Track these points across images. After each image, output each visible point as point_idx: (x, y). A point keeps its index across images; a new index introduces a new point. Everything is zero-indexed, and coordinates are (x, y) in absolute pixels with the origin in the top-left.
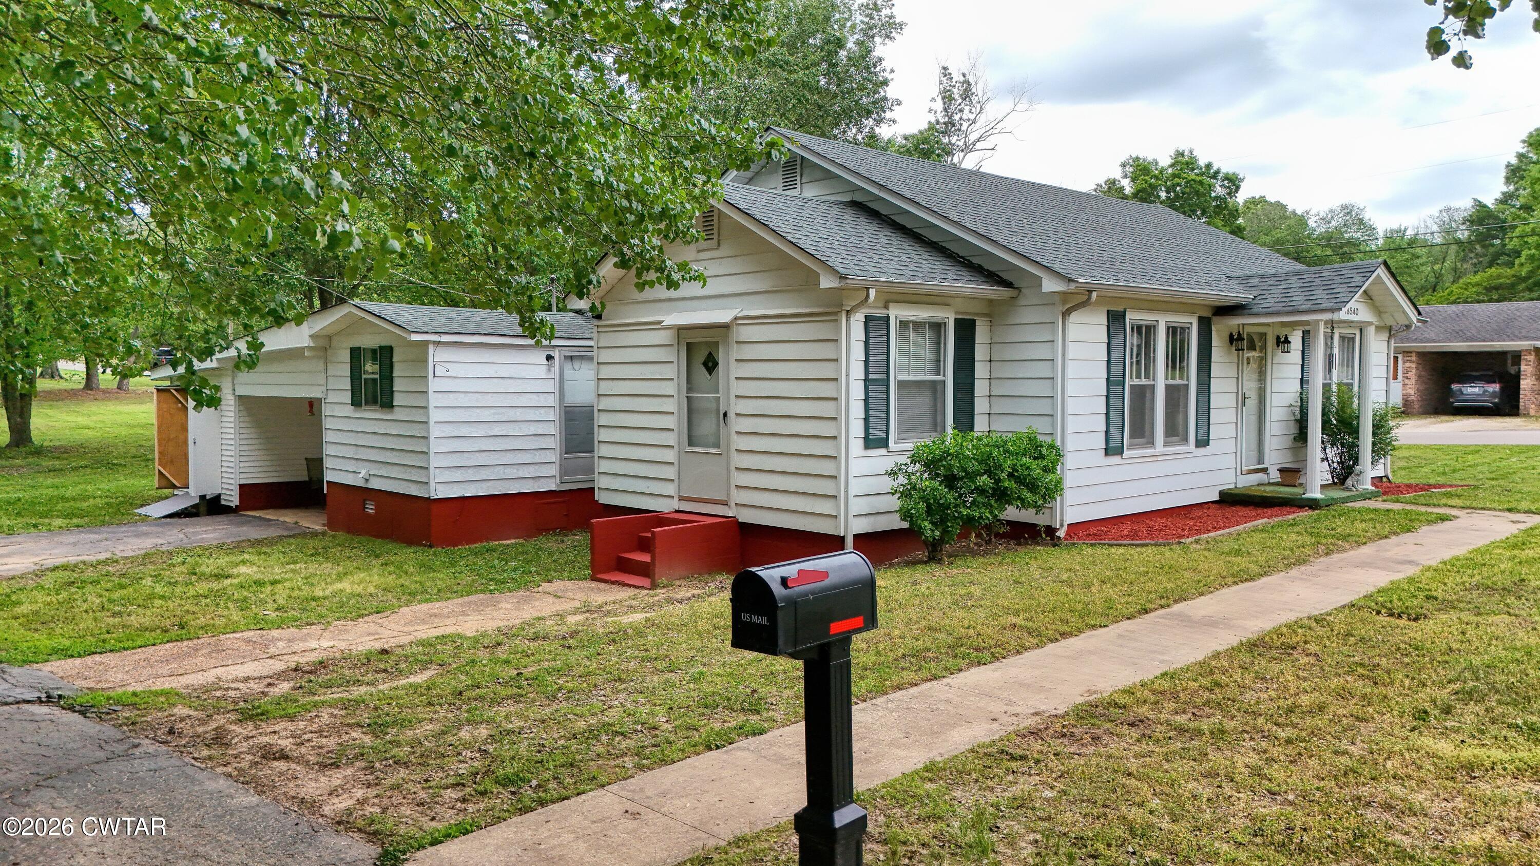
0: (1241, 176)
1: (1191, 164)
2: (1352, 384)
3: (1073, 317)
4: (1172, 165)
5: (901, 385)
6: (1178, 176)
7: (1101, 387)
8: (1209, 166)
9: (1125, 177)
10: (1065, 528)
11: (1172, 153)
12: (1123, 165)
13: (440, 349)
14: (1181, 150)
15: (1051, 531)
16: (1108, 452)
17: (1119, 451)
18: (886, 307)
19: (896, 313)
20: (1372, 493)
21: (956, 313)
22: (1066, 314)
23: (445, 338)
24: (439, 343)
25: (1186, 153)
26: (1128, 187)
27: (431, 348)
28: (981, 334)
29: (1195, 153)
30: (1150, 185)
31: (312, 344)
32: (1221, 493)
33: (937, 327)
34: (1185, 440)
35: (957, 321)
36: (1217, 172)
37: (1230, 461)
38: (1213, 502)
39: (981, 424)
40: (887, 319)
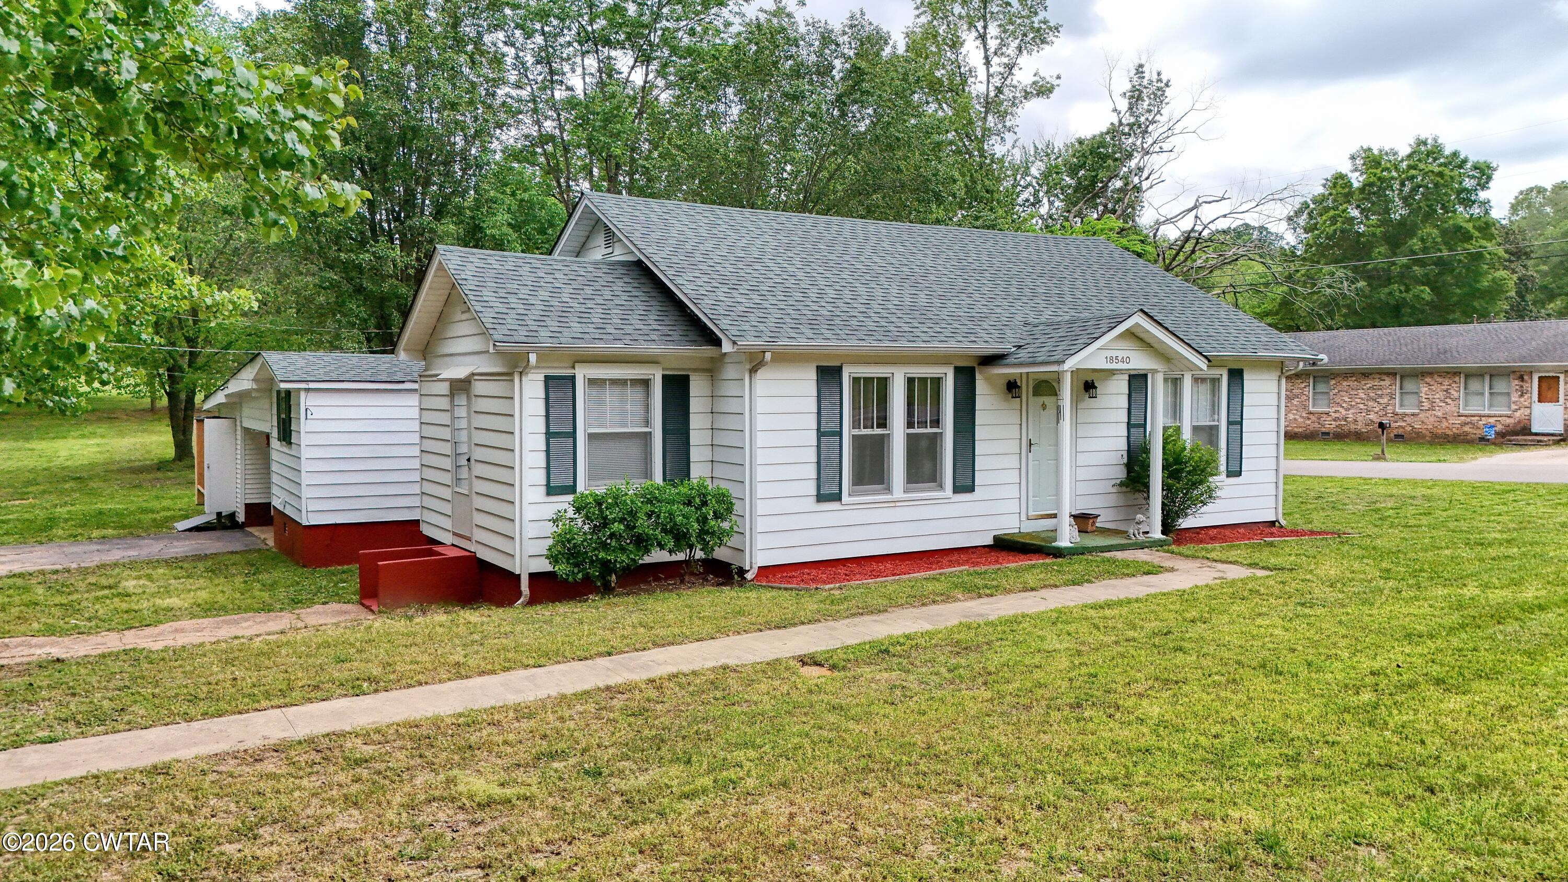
0: (1494, 165)
1: (1435, 152)
2: (1217, 427)
3: (761, 374)
4: (1410, 156)
5: (592, 437)
6: (1414, 167)
7: (811, 438)
8: (1455, 154)
9: (1356, 170)
10: (755, 570)
11: (1412, 141)
12: (1353, 158)
13: (310, 394)
14: (1423, 137)
15: (742, 572)
16: (821, 498)
17: (837, 497)
18: (574, 368)
19: (582, 373)
20: (1160, 540)
21: (663, 369)
22: (753, 371)
23: (312, 385)
24: (308, 390)
25: (1429, 141)
26: (1357, 180)
27: (303, 395)
28: (698, 388)
29: (1440, 141)
30: (1379, 179)
31: (255, 387)
32: (996, 538)
33: (646, 383)
34: (941, 487)
35: (664, 376)
36: (1465, 161)
37: (1013, 506)
38: (984, 547)
39: (698, 471)
40: (573, 378)
